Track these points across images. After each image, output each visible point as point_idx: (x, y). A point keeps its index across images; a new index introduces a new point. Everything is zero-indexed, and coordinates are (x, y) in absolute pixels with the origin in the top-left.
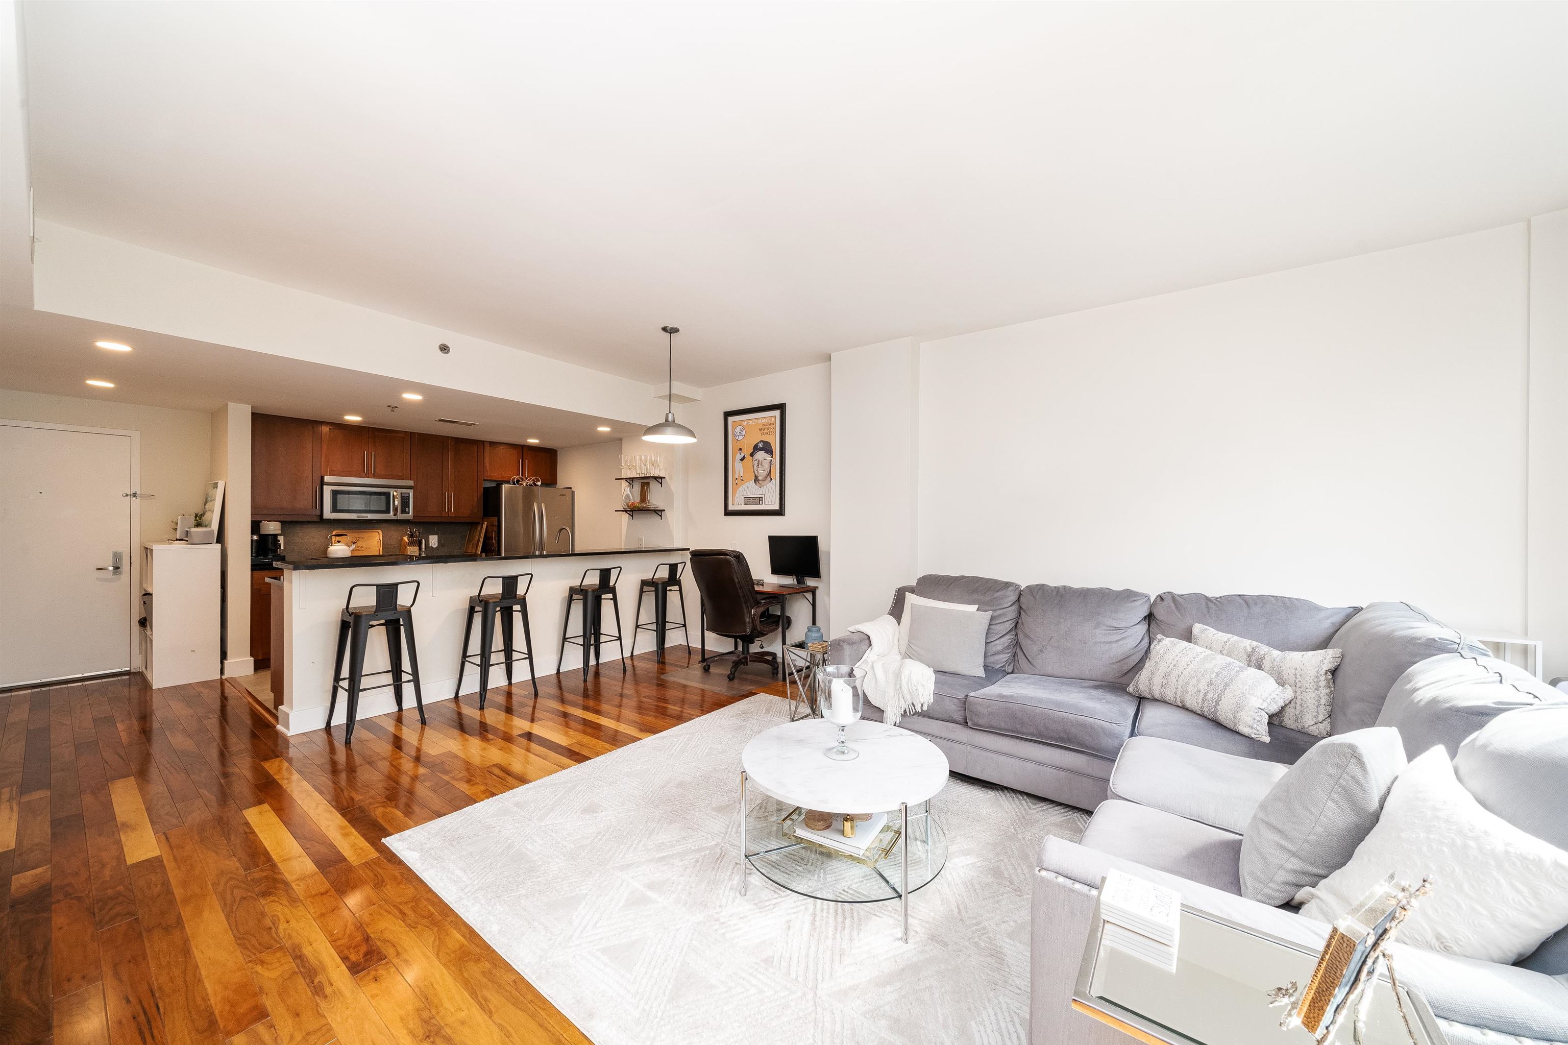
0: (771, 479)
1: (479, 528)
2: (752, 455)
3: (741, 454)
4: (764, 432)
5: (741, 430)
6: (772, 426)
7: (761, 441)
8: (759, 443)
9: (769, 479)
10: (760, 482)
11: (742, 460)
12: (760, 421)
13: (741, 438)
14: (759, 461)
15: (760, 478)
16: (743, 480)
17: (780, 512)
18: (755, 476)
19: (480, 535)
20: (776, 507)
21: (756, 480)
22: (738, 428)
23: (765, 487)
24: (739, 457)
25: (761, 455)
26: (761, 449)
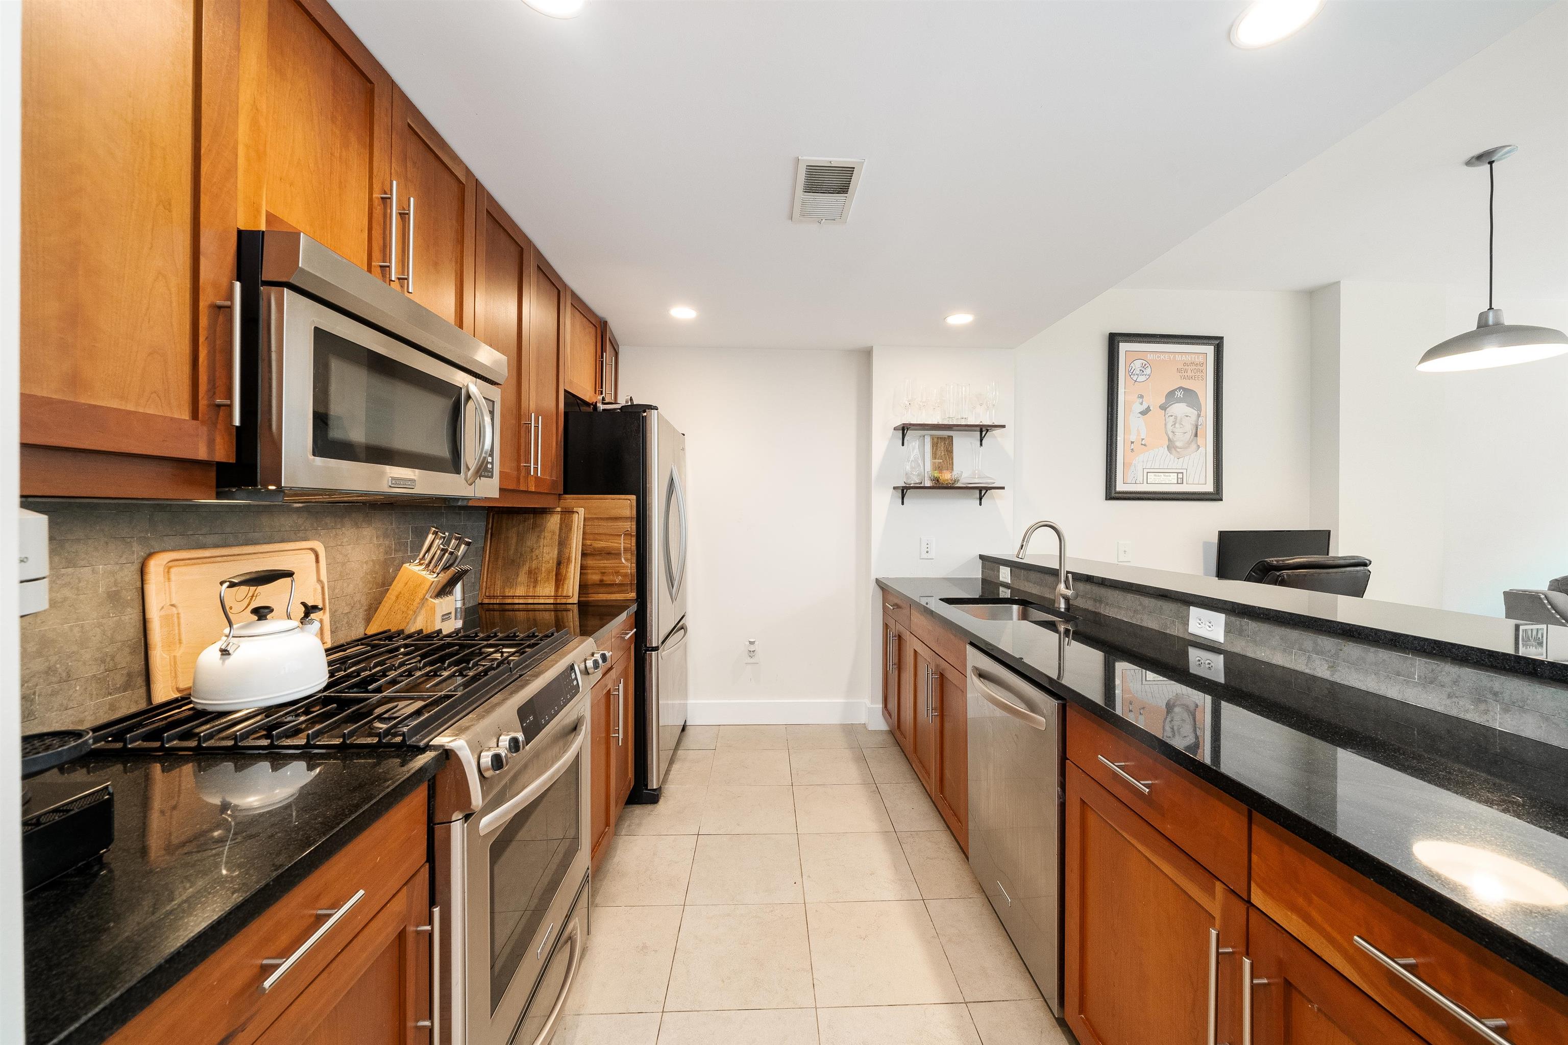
0: (1199, 447)
1: (553, 522)
2: (1163, 408)
3: (1141, 404)
4: (1186, 374)
5: (1144, 367)
6: (1200, 368)
7: (1180, 388)
8: (1176, 390)
9: (1194, 446)
10: (1178, 450)
11: (1145, 413)
12: (1178, 357)
13: (1141, 378)
14: (1176, 418)
15: (1178, 444)
16: (1145, 445)
17: (1216, 496)
18: (1169, 440)
19: (563, 542)
20: (1209, 488)
21: (1171, 447)
22: (1138, 364)
23: (1187, 458)
24: (1138, 408)
25: (1180, 409)
26: (1179, 401)
